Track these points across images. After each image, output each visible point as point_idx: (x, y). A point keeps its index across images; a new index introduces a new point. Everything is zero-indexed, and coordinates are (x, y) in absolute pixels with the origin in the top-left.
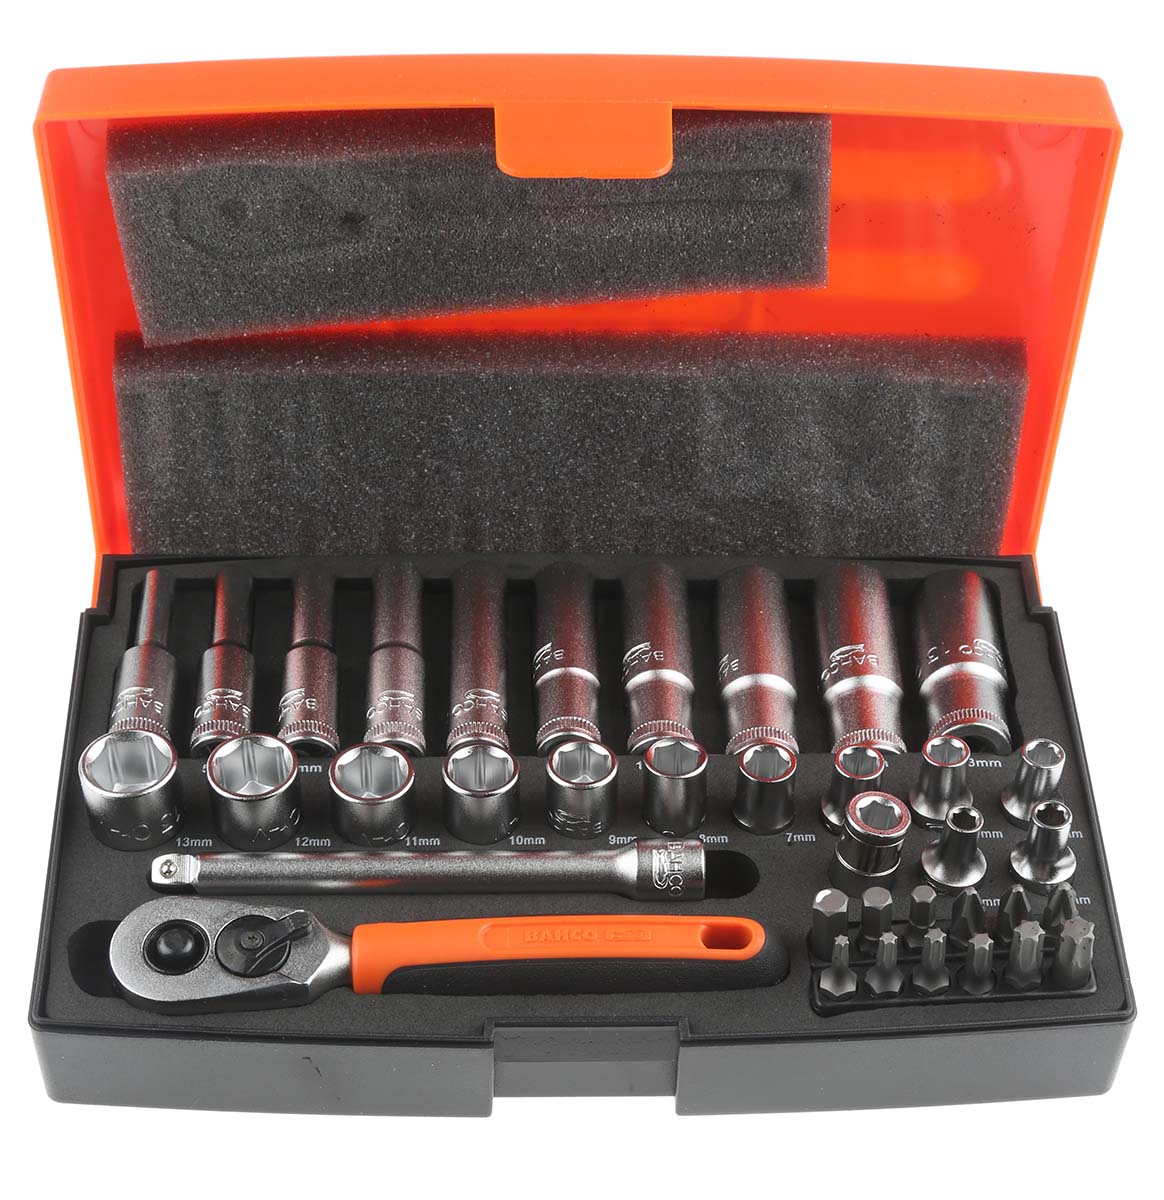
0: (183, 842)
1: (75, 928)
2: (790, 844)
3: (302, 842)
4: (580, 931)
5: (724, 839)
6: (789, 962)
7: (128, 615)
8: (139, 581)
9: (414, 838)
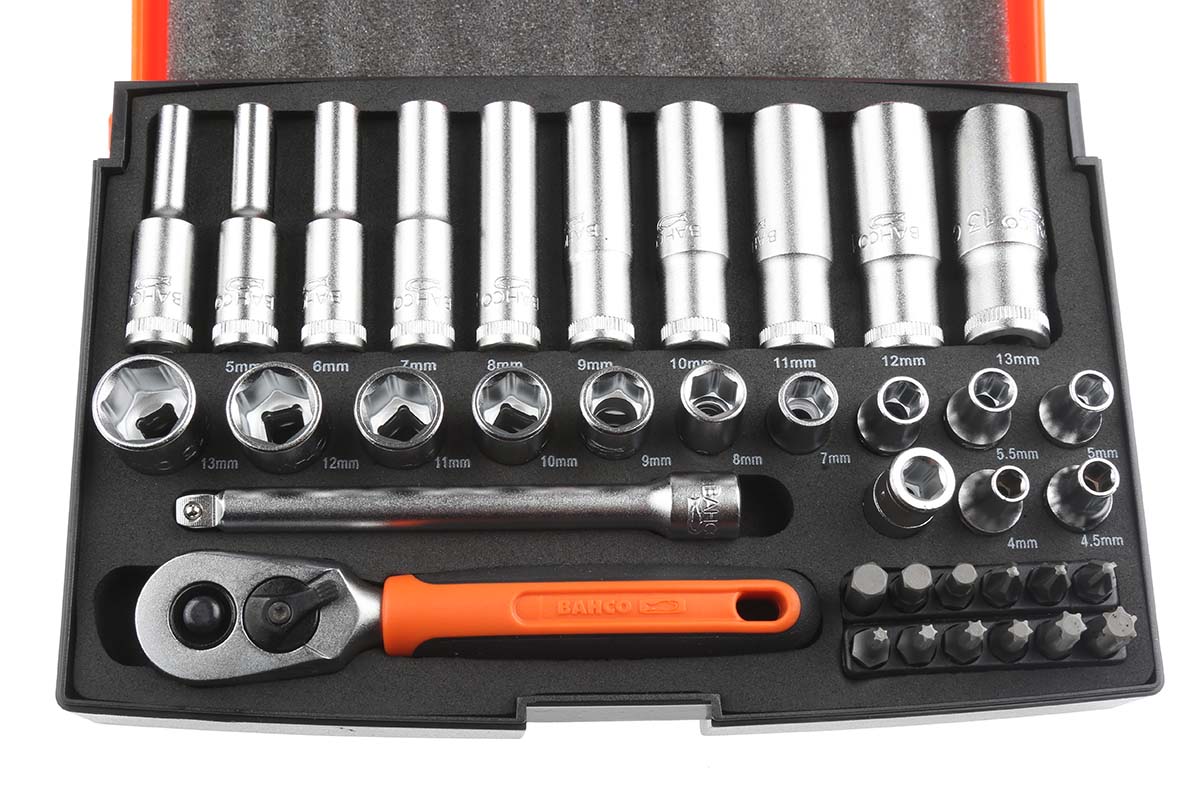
0: (208, 463)
1: (101, 577)
2: (825, 467)
3: (330, 463)
4: (613, 602)
5: (758, 460)
6: (821, 620)
7: (144, 161)
8: (153, 114)
9: (444, 459)
